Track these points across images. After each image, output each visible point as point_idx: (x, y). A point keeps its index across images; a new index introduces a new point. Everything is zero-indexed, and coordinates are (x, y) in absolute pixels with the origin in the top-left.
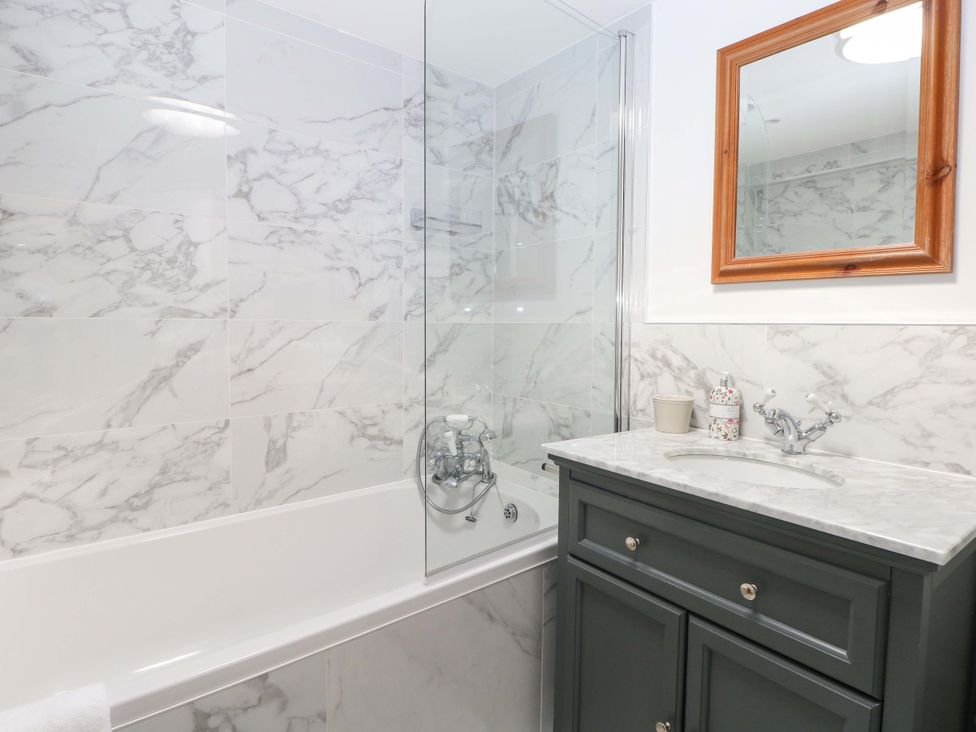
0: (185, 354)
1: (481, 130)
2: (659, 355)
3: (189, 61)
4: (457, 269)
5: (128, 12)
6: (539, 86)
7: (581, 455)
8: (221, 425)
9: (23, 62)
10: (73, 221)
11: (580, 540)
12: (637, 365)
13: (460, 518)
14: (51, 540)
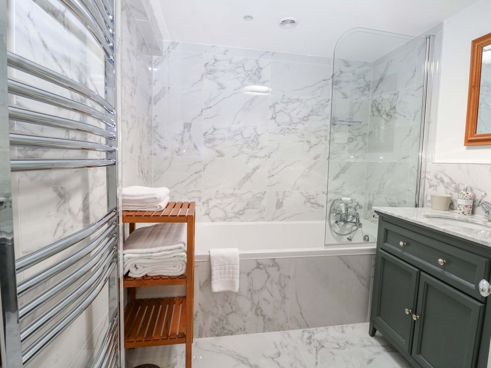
0: (255, 169)
1: (365, 81)
2: (439, 177)
3: (260, 78)
4: (350, 140)
5: (245, 66)
6: (392, 60)
7: (392, 213)
8: (264, 192)
9: (219, 87)
10: (229, 130)
11: (384, 243)
12: (428, 181)
13: (345, 239)
14: (220, 219)
